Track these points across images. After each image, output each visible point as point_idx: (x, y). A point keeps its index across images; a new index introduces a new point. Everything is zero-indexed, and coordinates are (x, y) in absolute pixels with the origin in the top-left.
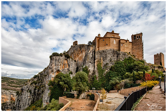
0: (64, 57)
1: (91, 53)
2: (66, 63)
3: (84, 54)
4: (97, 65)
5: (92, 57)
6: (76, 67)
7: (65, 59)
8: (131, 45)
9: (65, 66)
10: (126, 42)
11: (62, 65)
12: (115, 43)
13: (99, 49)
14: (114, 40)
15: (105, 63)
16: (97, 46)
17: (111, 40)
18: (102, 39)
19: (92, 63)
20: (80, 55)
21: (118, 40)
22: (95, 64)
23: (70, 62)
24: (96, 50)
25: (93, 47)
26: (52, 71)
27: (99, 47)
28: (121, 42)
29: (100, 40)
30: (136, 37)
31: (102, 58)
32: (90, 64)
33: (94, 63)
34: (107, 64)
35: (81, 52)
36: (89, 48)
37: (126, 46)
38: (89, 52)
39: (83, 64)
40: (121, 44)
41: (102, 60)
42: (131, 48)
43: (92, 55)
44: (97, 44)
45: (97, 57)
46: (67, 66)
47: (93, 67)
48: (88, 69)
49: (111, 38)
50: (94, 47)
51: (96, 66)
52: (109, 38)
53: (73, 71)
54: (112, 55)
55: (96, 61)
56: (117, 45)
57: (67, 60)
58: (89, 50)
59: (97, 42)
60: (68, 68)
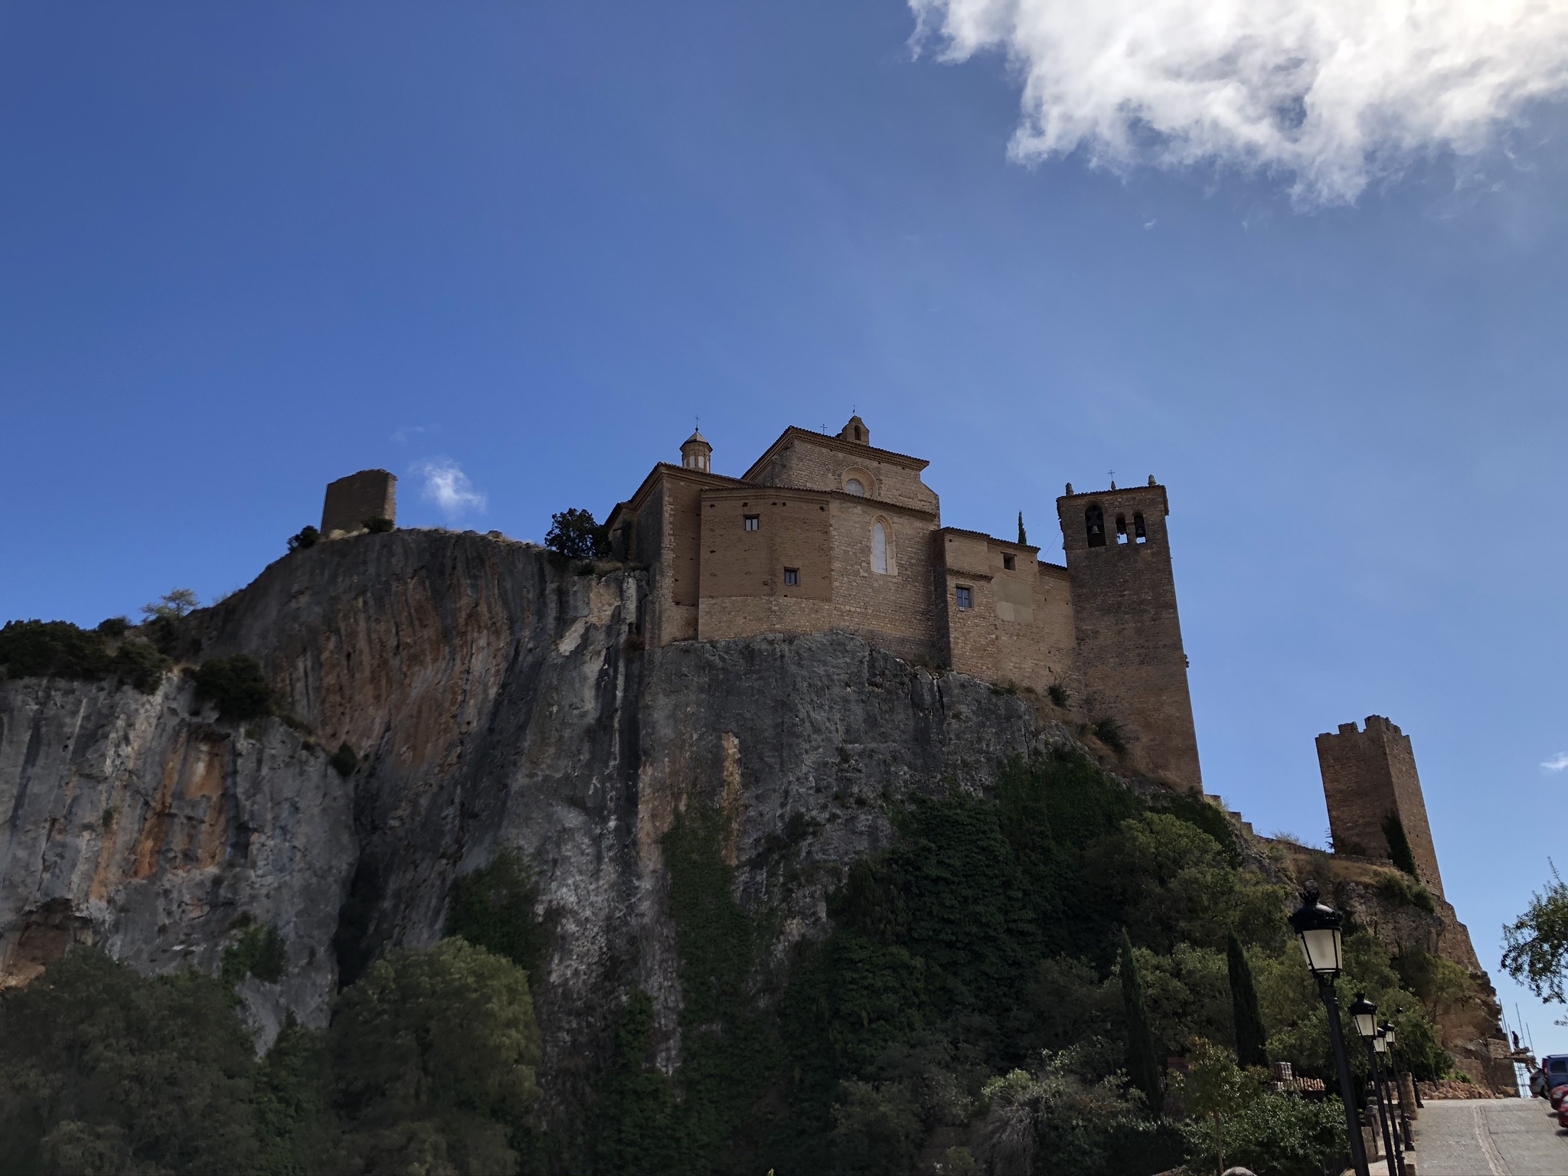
0: (181, 704)
1: (593, 668)
2: (193, 793)
4: (668, 842)
5: (603, 723)
6: (343, 864)
7: (198, 734)
8: (1067, 609)
9: (178, 843)
10: (1008, 562)
11: (127, 825)
12: (882, 561)
13: (693, 623)
14: (878, 538)
15: (773, 814)
16: (666, 585)
17: (845, 521)
18: (730, 507)
19: (597, 814)
20: (425, 678)
21: (912, 530)
22: (645, 827)
23: (256, 784)
24: (657, 624)
25: (621, 593)
27: (690, 599)
28: (951, 560)
29: (706, 512)
30: (1110, 524)
31: (731, 745)
32: (572, 818)
33: (629, 804)
34: (798, 828)
35: (446, 635)
36: (561, 593)
37: (1006, 611)
38: (567, 645)
39: (467, 814)
40: (951, 582)
41: (733, 774)
42: (1067, 642)
43: (604, 686)
44: (668, 556)
45: (666, 732)
46: (212, 838)
47: (610, 872)
48: (531, 897)
49: (834, 506)
50: (631, 587)
51: (650, 860)
52: (820, 498)
53: (288, 932)
54: (858, 710)
55: (647, 776)
56: (912, 595)
57: (214, 738)
58: (564, 623)
59: (667, 528)
60: (212, 870)
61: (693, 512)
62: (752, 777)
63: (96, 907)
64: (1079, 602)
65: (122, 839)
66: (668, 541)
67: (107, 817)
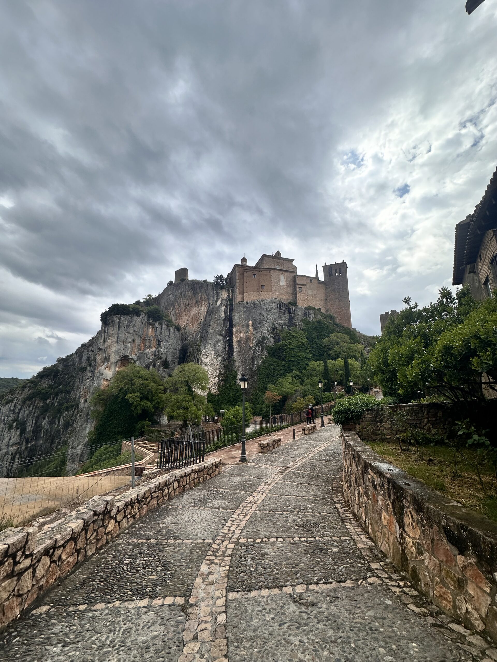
0: (146, 318)
1: (223, 308)
2: (150, 335)
3: (204, 308)
4: (239, 342)
5: (225, 319)
6: (179, 347)
7: (149, 324)
8: (323, 291)
9: (148, 344)
10: (311, 281)
11: (138, 341)
12: (283, 283)
13: (243, 298)
14: (282, 277)
15: (259, 336)
16: (237, 290)
17: (274, 274)
18: (250, 273)
19: (225, 337)
20: (194, 311)
21: (289, 275)
23: (161, 333)
24: (236, 298)
25: (229, 294)
26: (107, 359)
27: (242, 293)
28: (297, 282)
29: (245, 274)
30: (334, 272)
31: (250, 323)
32: (220, 338)
33: (231, 335)
34: (264, 339)
35: (197, 302)
36: (217, 293)
37: (310, 292)
38: (219, 303)
39: (202, 337)
40: (298, 286)
41: (251, 328)
42: (323, 298)
43: (225, 312)
44: (238, 284)
45: (238, 320)
46: (154, 343)
47: (228, 348)
49: (272, 271)
50: (230, 291)
51: (235, 346)
52: (269, 270)
53: (169, 360)
54: (277, 314)
55: (234, 329)
56: (290, 290)
57: (153, 325)
58: (218, 299)
59: (237, 278)
60: (154, 349)
61: (242, 274)
62: (255, 329)
63: (133, 356)
64: (326, 289)
65: (137, 344)
66: (237, 281)
67: (133, 340)
